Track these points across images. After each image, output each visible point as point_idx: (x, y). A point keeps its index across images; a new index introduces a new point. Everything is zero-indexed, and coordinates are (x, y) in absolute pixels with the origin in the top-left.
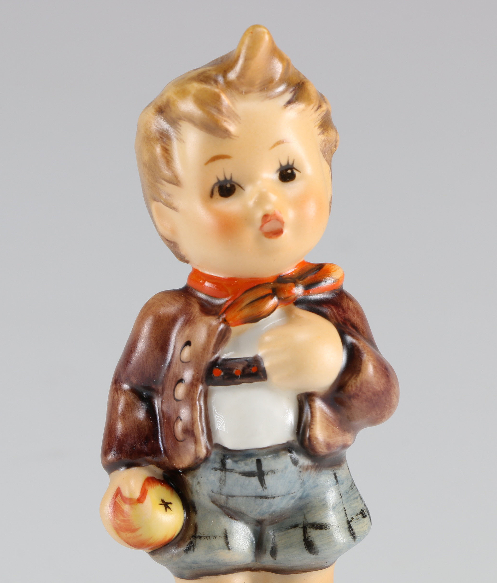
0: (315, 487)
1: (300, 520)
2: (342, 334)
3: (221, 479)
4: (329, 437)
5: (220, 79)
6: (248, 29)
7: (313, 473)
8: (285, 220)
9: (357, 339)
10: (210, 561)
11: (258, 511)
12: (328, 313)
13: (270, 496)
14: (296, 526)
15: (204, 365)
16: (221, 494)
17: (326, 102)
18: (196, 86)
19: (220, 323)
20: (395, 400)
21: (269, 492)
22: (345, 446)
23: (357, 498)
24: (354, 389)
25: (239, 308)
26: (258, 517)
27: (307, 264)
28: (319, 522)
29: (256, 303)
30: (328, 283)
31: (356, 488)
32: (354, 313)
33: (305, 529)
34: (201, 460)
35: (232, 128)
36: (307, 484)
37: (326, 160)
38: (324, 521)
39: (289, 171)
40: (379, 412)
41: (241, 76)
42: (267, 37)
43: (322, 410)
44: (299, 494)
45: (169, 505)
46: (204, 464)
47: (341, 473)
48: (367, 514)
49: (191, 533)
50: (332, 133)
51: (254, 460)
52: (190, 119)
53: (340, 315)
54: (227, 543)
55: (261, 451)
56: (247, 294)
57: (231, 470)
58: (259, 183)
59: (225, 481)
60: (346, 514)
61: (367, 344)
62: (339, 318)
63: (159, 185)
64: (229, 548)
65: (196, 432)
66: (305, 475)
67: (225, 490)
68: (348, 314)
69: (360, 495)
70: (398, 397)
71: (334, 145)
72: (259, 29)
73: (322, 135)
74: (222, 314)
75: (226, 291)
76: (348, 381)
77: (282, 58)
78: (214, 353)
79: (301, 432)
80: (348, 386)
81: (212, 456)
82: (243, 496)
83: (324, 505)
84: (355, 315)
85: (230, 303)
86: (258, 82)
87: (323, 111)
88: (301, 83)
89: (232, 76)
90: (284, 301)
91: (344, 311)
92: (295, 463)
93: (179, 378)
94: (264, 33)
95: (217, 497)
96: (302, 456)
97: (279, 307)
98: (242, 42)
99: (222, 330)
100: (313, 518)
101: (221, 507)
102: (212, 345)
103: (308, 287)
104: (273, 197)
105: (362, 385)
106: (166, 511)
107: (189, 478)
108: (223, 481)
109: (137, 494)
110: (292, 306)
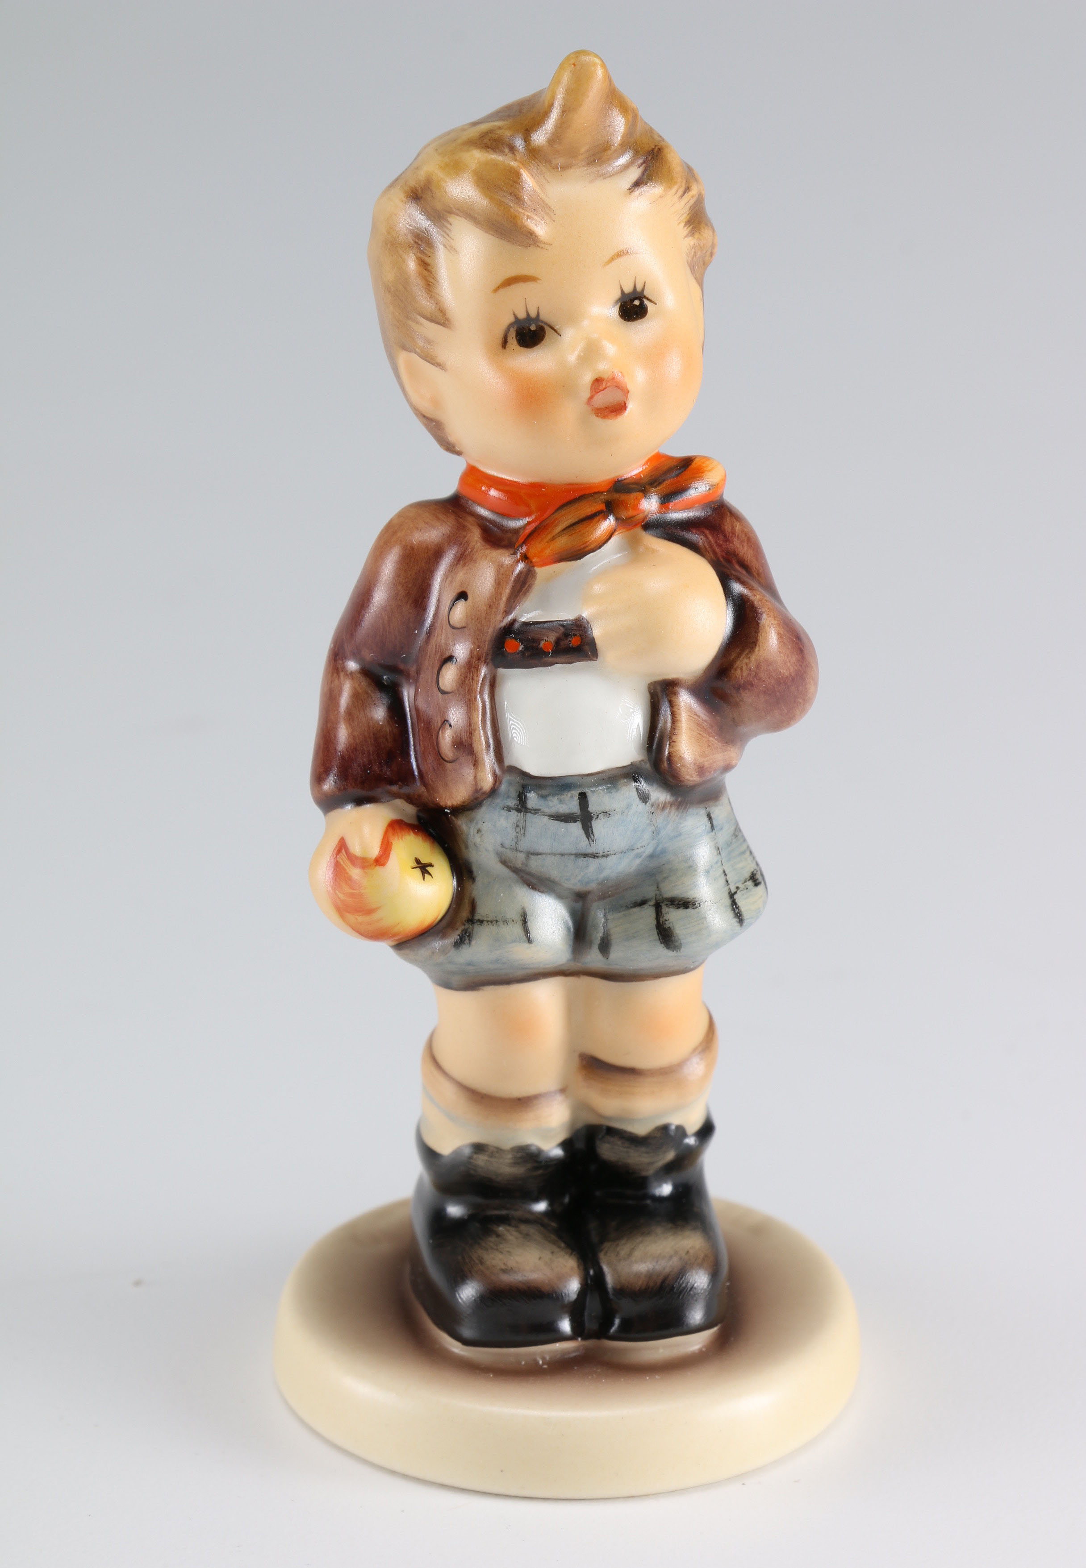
0: (676, 837)
1: (649, 892)
2: (725, 580)
3: (517, 826)
4: (703, 755)
5: (519, 143)
6: (568, 58)
7: (673, 814)
8: (630, 387)
9: (751, 589)
10: (497, 961)
11: (579, 877)
12: (701, 543)
13: (601, 854)
14: (642, 903)
15: (490, 632)
16: (517, 850)
17: (696, 180)
18: (477, 157)
19: (517, 561)
20: (811, 689)
21: (599, 846)
22: (728, 768)
23: (744, 853)
24: (745, 673)
25: (550, 536)
26: (579, 887)
27: (663, 459)
28: (682, 896)
29: (579, 527)
30: (698, 490)
31: (743, 836)
32: (742, 541)
33: (658, 907)
34: (484, 793)
35: (540, 228)
36: (663, 833)
37: (696, 279)
38: (691, 894)
39: (637, 303)
40: (786, 711)
41: (555, 138)
42: (600, 72)
43: (690, 710)
44: (649, 850)
45: (429, 869)
46: (490, 800)
47: (719, 812)
48: (760, 879)
49: (465, 914)
50: (707, 233)
51: (575, 793)
52: (468, 213)
53: (719, 546)
54: (527, 931)
55: (588, 779)
56: (562, 512)
57: (536, 811)
58: (586, 323)
59: (524, 828)
60: (727, 881)
61: (768, 597)
62: (718, 550)
63: (410, 323)
64: (529, 941)
65: (475, 745)
66: (660, 819)
67: (525, 844)
68: (733, 543)
69: (748, 847)
70: (816, 684)
71: (709, 253)
72: (587, 58)
73: (690, 238)
74: (521, 546)
75: (528, 506)
76: (734, 661)
77: (624, 108)
78: (507, 612)
79: (654, 747)
80: (736, 670)
81: (503, 787)
82: (555, 854)
83: (690, 868)
84: (745, 545)
85: (534, 525)
86: (583, 150)
87: (693, 197)
88: (656, 150)
89: (540, 137)
90: (625, 523)
91: (727, 540)
92: (644, 798)
93: (447, 654)
94: (595, 64)
95: (510, 854)
96: (655, 786)
97: (617, 533)
98: (556, 80)
99: (521, 572)
100: (671, 890)
101: (515, 870)
102: (504, 598)
103: (666, 499)
104: (610, 349)
105: (758, 666)
106: (424, 879)
107: (461, 823)
108: (521, 829)
109: (375, 851)
110: (639, 531)
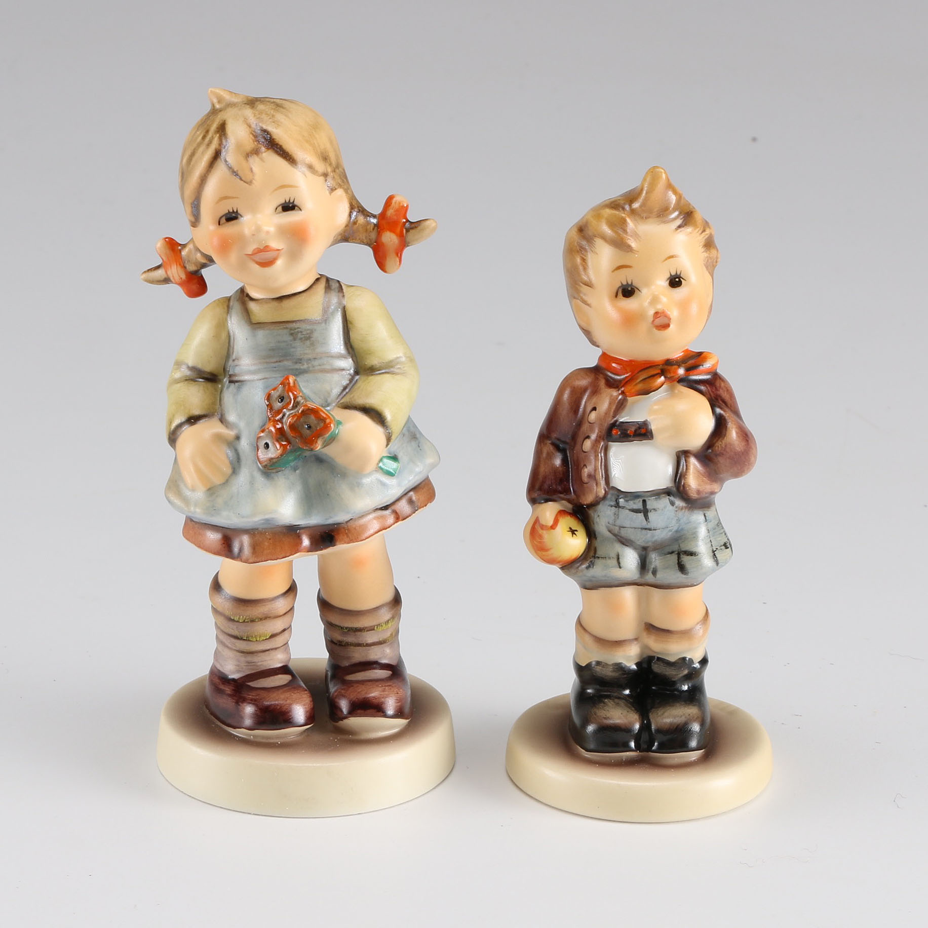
0: (688, 523)
1: (675, 547)
2: (713, 407)
3: (615, 514)
4: (699, 485)
5: (627, 207)
6: (650, 169)
7: (687, 512)
8: (671, 317)
9: (724, 411)
10: (605, 576)
11: (643, 539)
12: (704, 390)
13: (653, 529)
14: (672, 552)
15: (606, 425)
16: (615, 525)
17: (710, 228)
18: (608, 212)
19: (620, 394)
20: (753, 459)
21: (652, 525)
22: (713, 493)
23: (722, 533)
24: (720, 449)
25: (635, 383)
26: (643, 544)
27: (689, 352)
28: (690, 550)
29: (648, 380)
30: (706, 366)
31: (722, 526)
32: (724, 391)
33: (679, 554)
34: (600, 498)
35: (633, 244)
36: (682, 521)
37: (709, 272)
38: (694, 550)
39: (677, 280)
40: (739, 468)
41: (643, 205)
42: (664, 176)
43: (695, 465)
44: (675, 528)
45: (575, 532)
46: (603, 501)
47: (710, 513)
48: (729, 546)
49: (592, 554)
50: (714, 252)
51: (641, 500)
52: (604, 238)
53: (712, 392)
54: (619, 563)
55: (649, 494)
56: (640, 373)
57: (623, 507)
58: (653, 287)
59: (618, 515)
60: (712, 545)
61: (732, 415)
62: (712, 393)
63: (577, 286)
64: (620, 567)
65: (597, 477)
66: (680, 514)
67: (618, 523)
68: (719, 391)
69: (724, 531)
70: (755, 457)
71: (715, 261)
72: (658, 170)
73: (705, 253)
74: (622, 387)
75: (626, 370)
76: (715, 443)
77: (675, 192)
78: (614, 417)
79: (677, 480)
80: (716, 447)
81: (609, 496)
82: (632, 528)
83: (694, 536)
84: (725, 392)
85: (629, 378)
86: (655, 210)
87: (707, 234)
88: (690, 212)
89: (636, 205)
90: (669, 379)
91: (716, 389)
92: (672, 504)
93: (587, 435)
94: (661, 172)
95: (612, 527)
96: (678, 498)
97: (665, 383)
98: (644, 180)
99: (621, 399)
100: (684, 547)
101: (615, 535)
102: (612, 411)
103: (689, 370)
104: (664, 299)
105: (726, 446)
106: (573, 536)
107: (591, 512)
108: (616, 515)
109: (551, 523)
110: (675, 383)
